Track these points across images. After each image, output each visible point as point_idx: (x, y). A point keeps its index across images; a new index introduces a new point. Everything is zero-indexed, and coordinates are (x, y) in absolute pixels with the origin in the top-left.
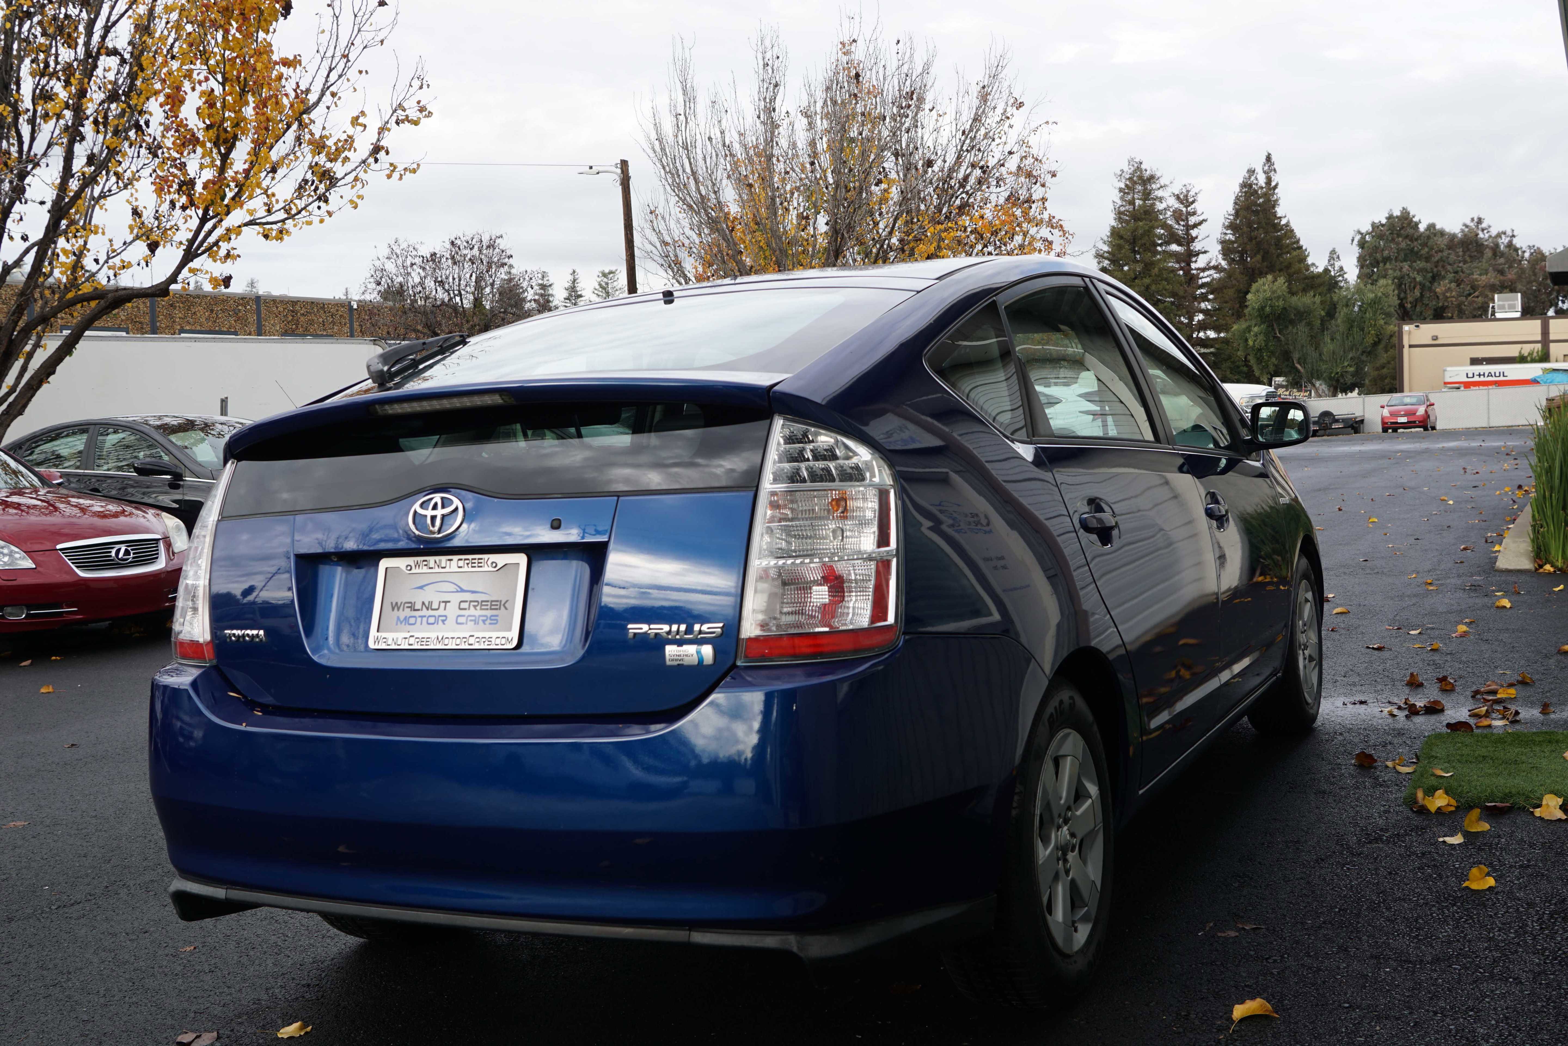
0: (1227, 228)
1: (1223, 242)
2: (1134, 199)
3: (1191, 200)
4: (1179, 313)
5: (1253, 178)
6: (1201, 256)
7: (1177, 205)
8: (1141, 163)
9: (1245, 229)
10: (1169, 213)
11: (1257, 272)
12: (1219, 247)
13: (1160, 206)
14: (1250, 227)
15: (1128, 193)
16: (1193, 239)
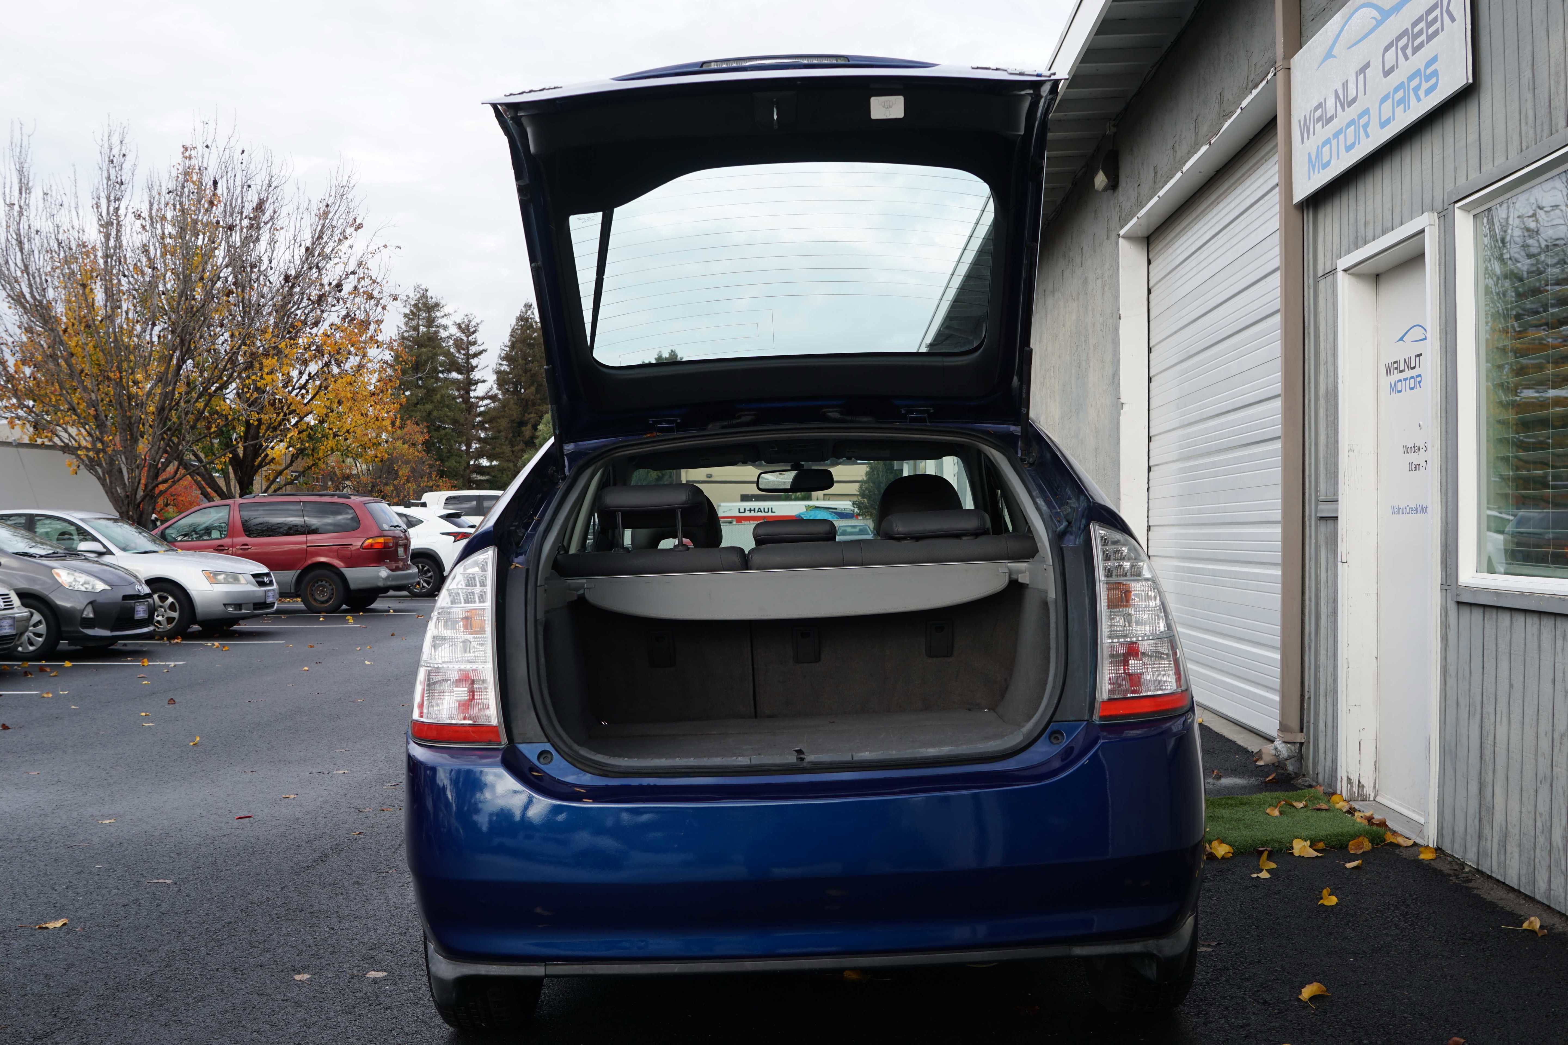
0: (503, 359)
1: (498, 373)
2: (418, 325)
3: (472, 330)
4: (460, 439)
5: (529, 313)
6: (479, 384)
7: (459, 334)
8: (427, 291)
9: (521, 361)
10: (451, 342)
11: (530, 403)
12: (495, 377)
13: (443, 334)
14: (526, 359)
15: (412, 319)
16: (473, 368)
